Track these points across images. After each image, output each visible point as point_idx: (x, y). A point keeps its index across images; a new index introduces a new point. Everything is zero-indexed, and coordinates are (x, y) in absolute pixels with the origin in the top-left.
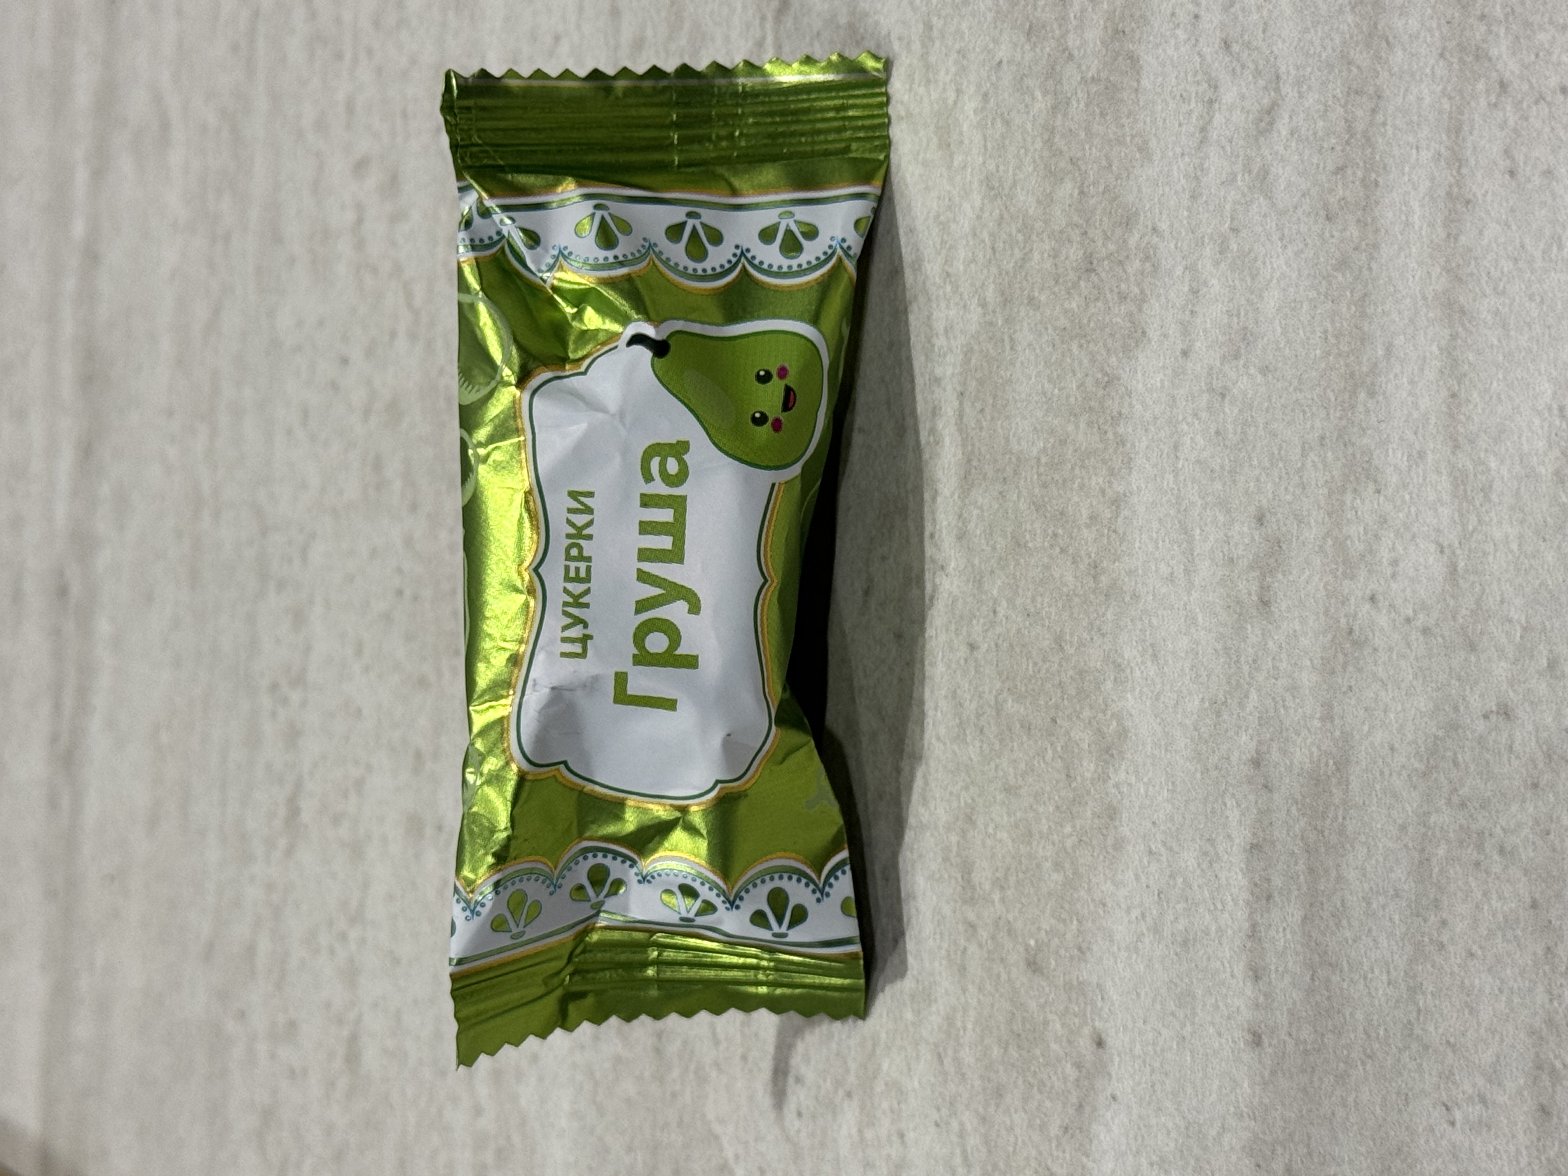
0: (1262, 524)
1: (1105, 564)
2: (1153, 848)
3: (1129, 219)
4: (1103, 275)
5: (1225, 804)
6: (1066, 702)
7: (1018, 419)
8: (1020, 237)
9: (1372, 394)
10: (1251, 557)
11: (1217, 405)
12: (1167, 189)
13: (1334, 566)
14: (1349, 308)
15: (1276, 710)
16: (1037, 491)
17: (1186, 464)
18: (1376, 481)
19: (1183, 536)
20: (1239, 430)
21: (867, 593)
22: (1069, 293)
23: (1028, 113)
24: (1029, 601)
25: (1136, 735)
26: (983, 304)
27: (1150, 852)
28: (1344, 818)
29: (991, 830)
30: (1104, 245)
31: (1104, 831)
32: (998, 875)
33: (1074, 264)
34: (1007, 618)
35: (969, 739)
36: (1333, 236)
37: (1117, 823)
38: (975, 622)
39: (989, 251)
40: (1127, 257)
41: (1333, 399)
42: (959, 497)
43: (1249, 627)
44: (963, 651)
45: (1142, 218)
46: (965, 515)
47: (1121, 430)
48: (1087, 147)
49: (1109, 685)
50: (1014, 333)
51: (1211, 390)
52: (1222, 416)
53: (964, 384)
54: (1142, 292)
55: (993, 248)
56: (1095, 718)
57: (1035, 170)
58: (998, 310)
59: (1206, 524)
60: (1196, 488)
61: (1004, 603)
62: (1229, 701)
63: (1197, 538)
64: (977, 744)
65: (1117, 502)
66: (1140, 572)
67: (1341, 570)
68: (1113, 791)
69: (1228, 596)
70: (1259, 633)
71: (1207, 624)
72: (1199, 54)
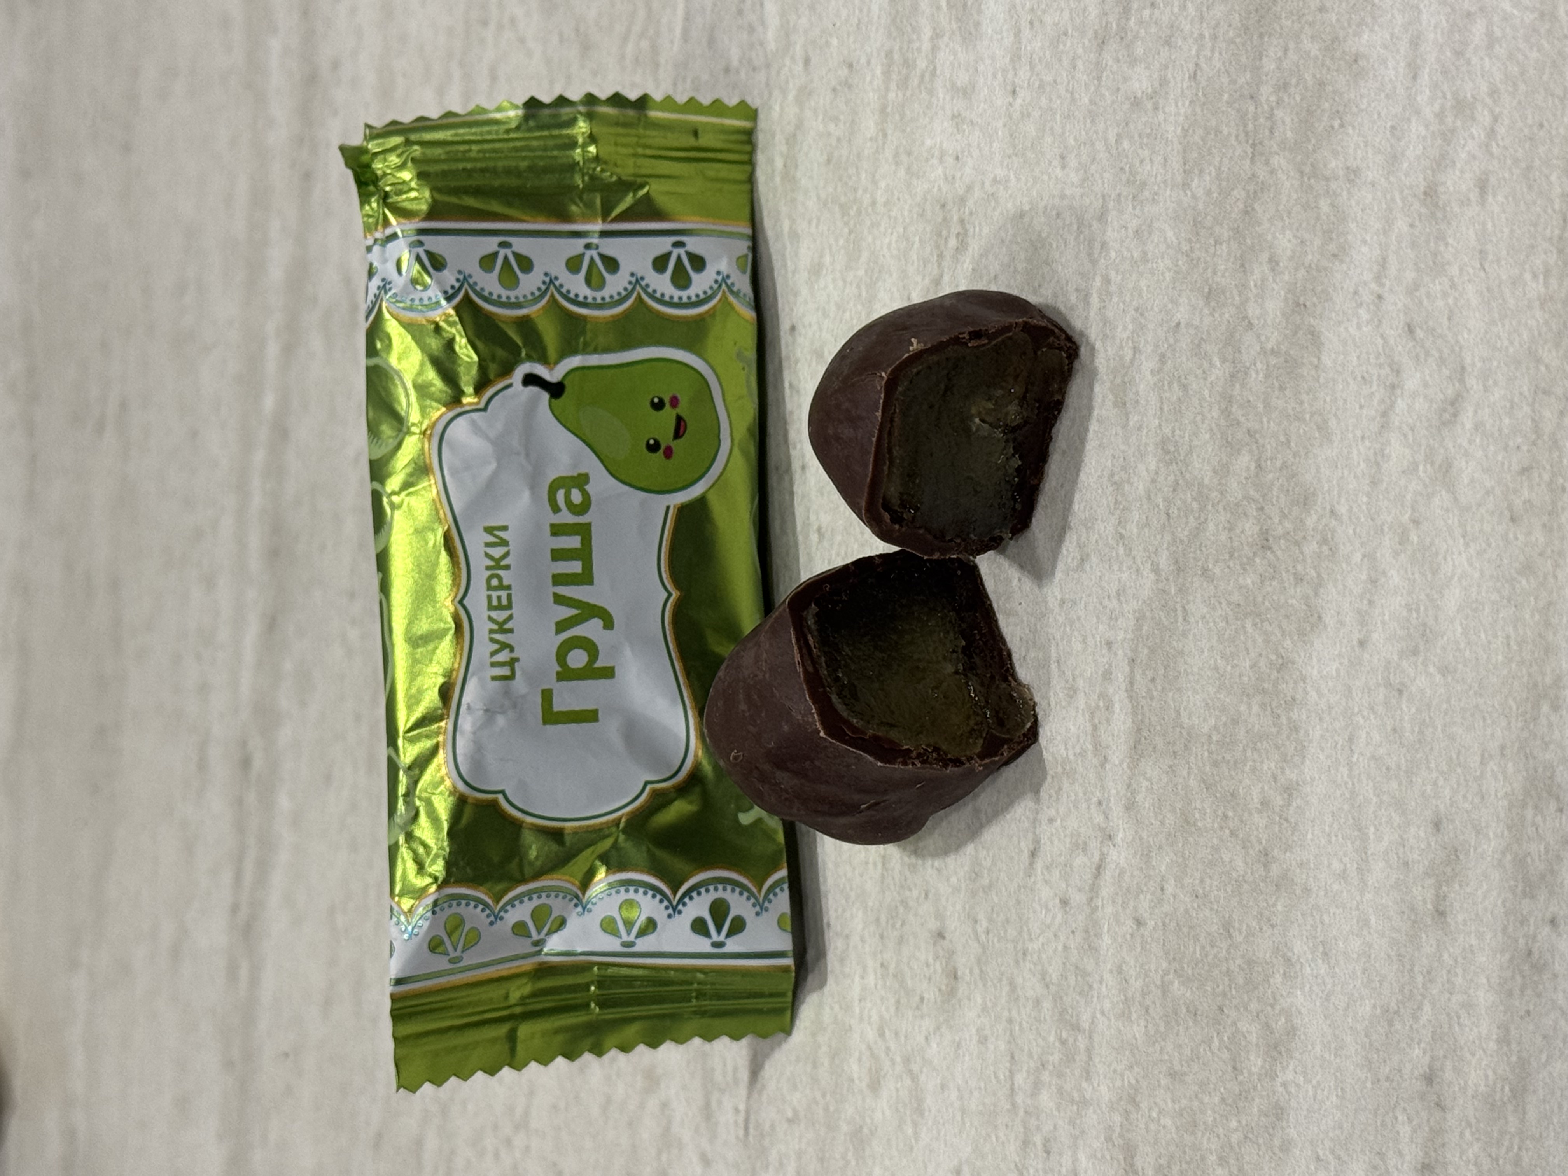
0: (1438, 830)
1: (1276, 852)
2: (1321, 1153)
3: (1306, 498)
4: (1279, 553)
5: (1396, 1118)
6: (1234, 992)
7: (1190, 693)
8: (1195, 505)
9: (1555, 708)
10: (1426, 863)
11: (1394, 701)
12: (1346, 472)
13: (1512, 883)
14: (1533, 616)
15: (1450, 1027)
16: (1208, 769)
17: (1361, 759)
18: (1558, 799)
19: (1356, 833)
20: (1417, 729)
21: (1033, 854)
22: (1244, 569)
23: (1205, 379)
24: (1197, 882)
25: (1305, 1034)
26: (1156, 571)
27: (1318, 1158)
28: (1520, 1149)
29: (1154, 1115)
30: (1280, 522)
31: (1271, 1130)
32: (1162, 1161)
33: (1250, 540)
34: (1175, 897)
35: (1134, 1016)
36: (1517, 539)
37: (1284, 1124)
38: (1142, 897)
39: (1164, 517)
40: (1304, 538)
41: (1514, 708)
42: (1129, 767)
43: (1424, 936)
44: (1129, 925)
45: (1320, 500)
46: (1135, 786)
47: (1295, 716)
48: (1265, 420)
49: (1278, 978)
50: (1188, 603)
51: (1388, 685)
52: (1399, 712)
53: (1135, 651)
54: (1319, 575)
55: (1168, 514)
56: (1262, 1011)
57: (1211, 437)
58: (1171, 578)
59: (1380, 824)
60: (1371, 784)
61: (1172, 882)
62: (1402, 1010)
63: (1372, 837)
64: (1143, 1023)
65: (1289, 791)
66: (1312, 865)
67: (1520, 888)
68: (1281, 1089)
69: (1402, 900)
70: (1434, 943)
71: (1380, 928)
72: (1382, 336)
